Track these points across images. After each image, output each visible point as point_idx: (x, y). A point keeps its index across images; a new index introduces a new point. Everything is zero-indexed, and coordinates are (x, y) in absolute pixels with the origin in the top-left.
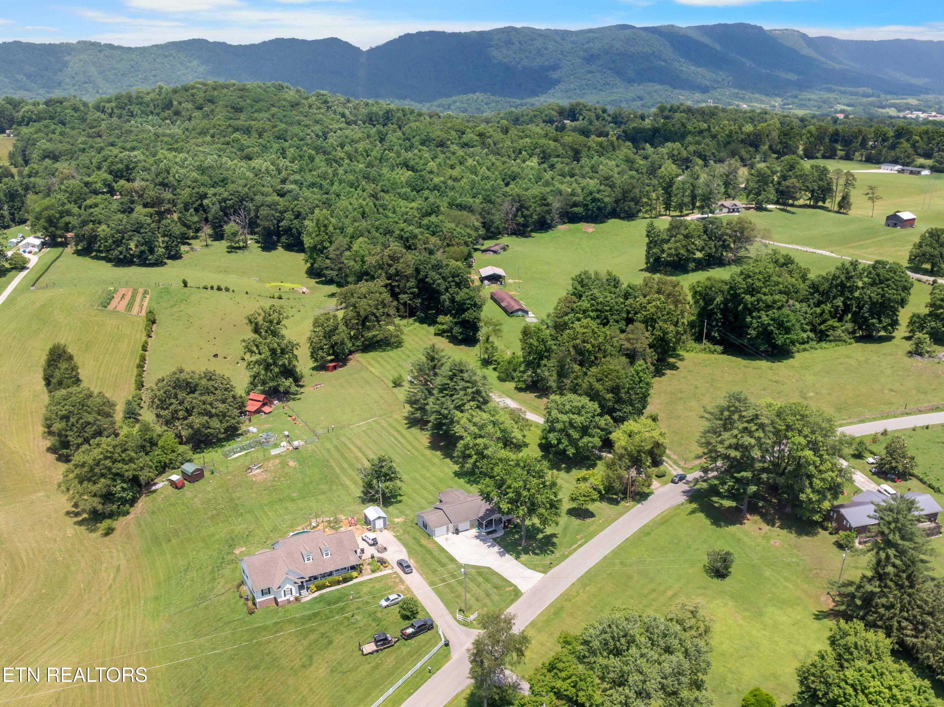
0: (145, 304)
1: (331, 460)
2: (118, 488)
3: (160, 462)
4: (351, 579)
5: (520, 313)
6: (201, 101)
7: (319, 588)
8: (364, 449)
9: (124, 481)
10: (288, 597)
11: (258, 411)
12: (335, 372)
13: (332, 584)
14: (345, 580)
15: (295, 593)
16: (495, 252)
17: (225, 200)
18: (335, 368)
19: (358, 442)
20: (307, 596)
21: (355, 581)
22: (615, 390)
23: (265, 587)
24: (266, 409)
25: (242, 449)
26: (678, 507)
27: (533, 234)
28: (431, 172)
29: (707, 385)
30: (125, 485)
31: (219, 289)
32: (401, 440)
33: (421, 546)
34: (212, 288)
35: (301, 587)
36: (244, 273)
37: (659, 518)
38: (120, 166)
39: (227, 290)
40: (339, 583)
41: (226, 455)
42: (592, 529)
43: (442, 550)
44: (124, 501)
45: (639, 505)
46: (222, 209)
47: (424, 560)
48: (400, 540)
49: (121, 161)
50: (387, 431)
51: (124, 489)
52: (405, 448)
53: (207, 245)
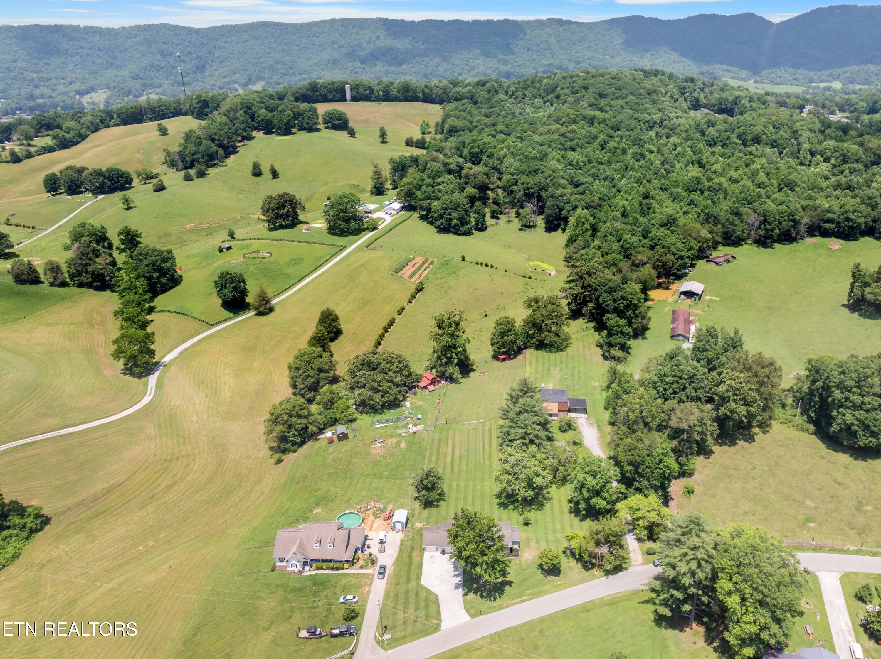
0: (425, 273)
1: (428, 451)
2: (291, 434)
3: (331, 418)
4: (342, 569)
5: (680, 338)
6: (578, 88)
7: (318, 569)
8: (457, 446)
9: (296, 430)
10: (294, 568)
11: (425, 388)
12: (504, 363)
13: (327, 569)
14: (337, 569)
15: (300, 568)
16: (717, 263)
17: (528, 189)
18: (504, 360)
19: (457, 440)
20: (308, 572)
21: (344, 571)
22: (636, 465)
23: (282, 558)
24: (431, 388)
25: (386, 421)
26: (636, 593)
27: (776, 245)
28: (715, 172)
29: (766, 468)
30: (296, 433)
31: (487, 265)
32: (487, 447)
33: (410, 556)
34: (482, 264)
35: (305, 564)
36: (521, 250)
37: (610, 598)
38: (477, 150)
39: (492, 267)
40: (332, 569)
41: (373, 424)
42: (545, 588)
43: (420, 567)
44: (294, 444)
45: (604, 579)
46: (525, 195)
47: (400, 571)
48: (402, 545)
49: (478, 146)
50: (483, 434)
51: (295, 435)
52: (483, 454)
53: (509, 221)
